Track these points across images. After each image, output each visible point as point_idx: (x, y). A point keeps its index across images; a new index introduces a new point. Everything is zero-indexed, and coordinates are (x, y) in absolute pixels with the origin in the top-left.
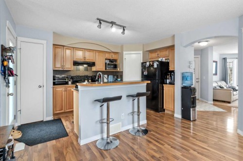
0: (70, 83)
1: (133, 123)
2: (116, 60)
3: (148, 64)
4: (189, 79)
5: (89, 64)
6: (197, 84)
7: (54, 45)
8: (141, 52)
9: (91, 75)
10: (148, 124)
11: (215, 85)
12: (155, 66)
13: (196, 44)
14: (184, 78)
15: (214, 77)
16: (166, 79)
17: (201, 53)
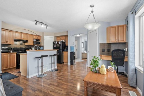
0: (11, 52)
1: (51, 68)
2: (39, 40)
3: (56, 42)
4: (73, 49)
5: (24, 41)
6: (76, 52)
7: (2, 29)
8: (53, 37)
9: (25, 47)
10: (57, 68)
11: (83, 52)
12: (60, 43)
13: (76, 35)
14: (71, 48)
15: (82, 49)
16: (64, 49)
17: (78, 39)
